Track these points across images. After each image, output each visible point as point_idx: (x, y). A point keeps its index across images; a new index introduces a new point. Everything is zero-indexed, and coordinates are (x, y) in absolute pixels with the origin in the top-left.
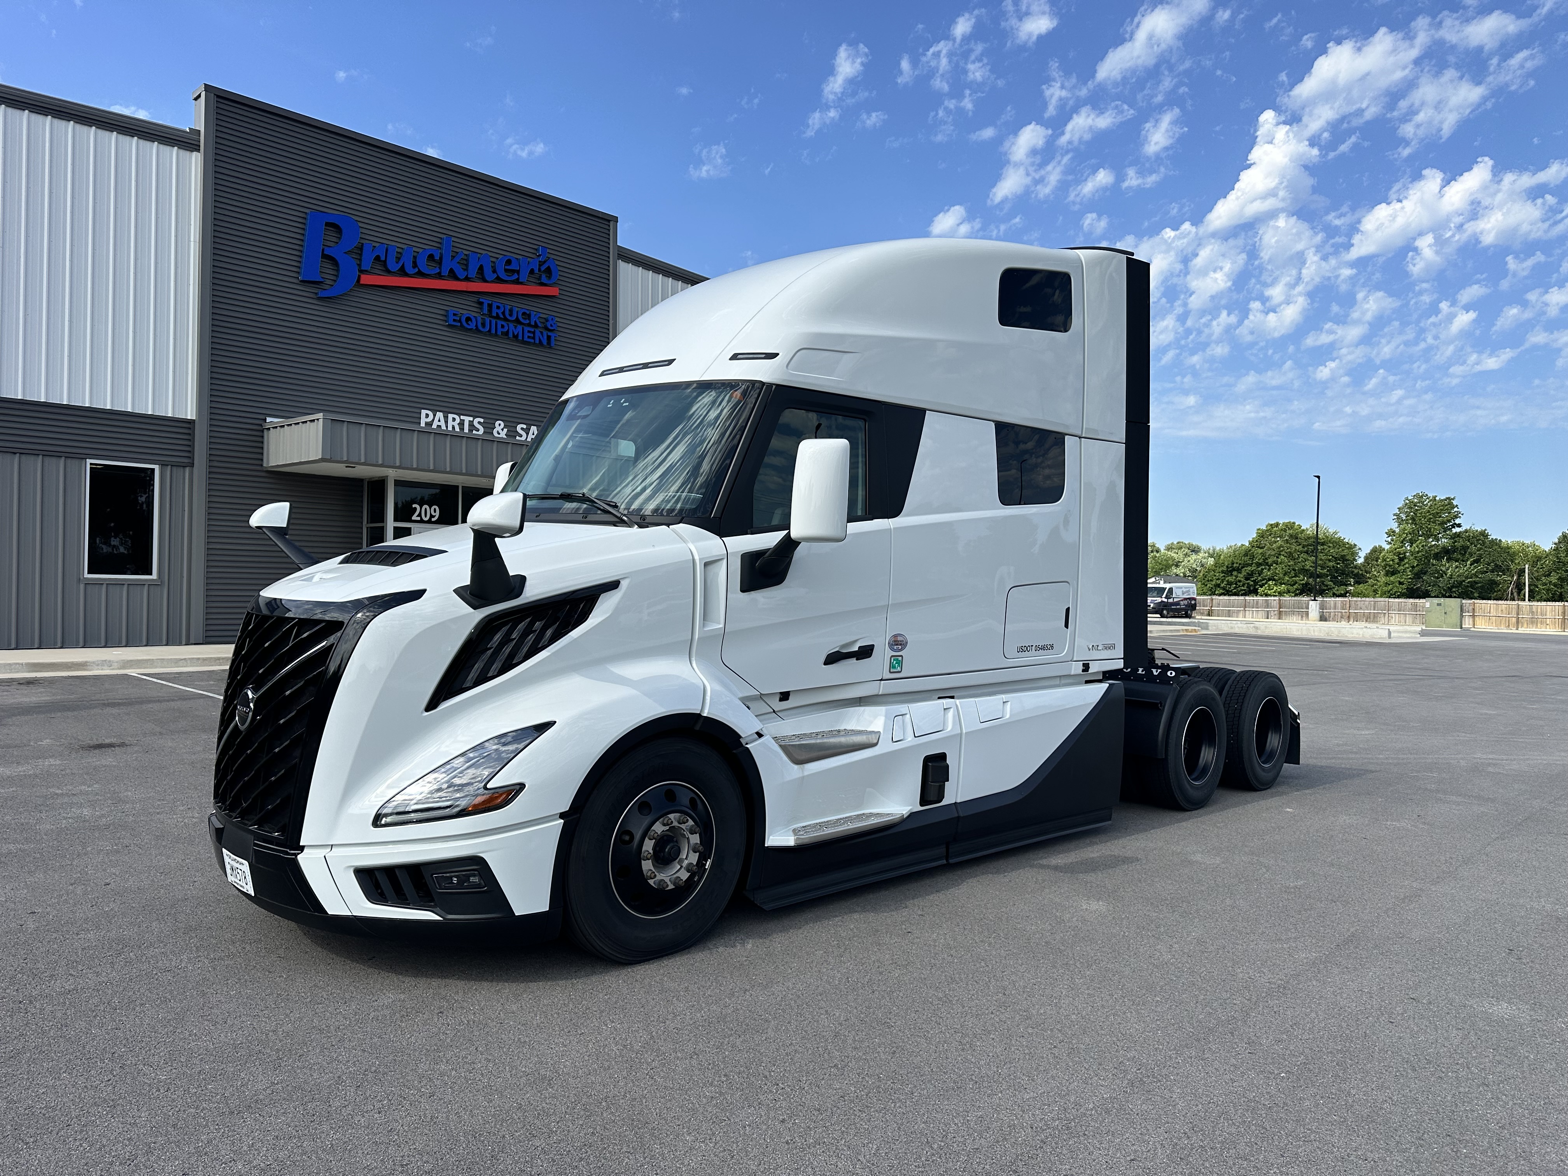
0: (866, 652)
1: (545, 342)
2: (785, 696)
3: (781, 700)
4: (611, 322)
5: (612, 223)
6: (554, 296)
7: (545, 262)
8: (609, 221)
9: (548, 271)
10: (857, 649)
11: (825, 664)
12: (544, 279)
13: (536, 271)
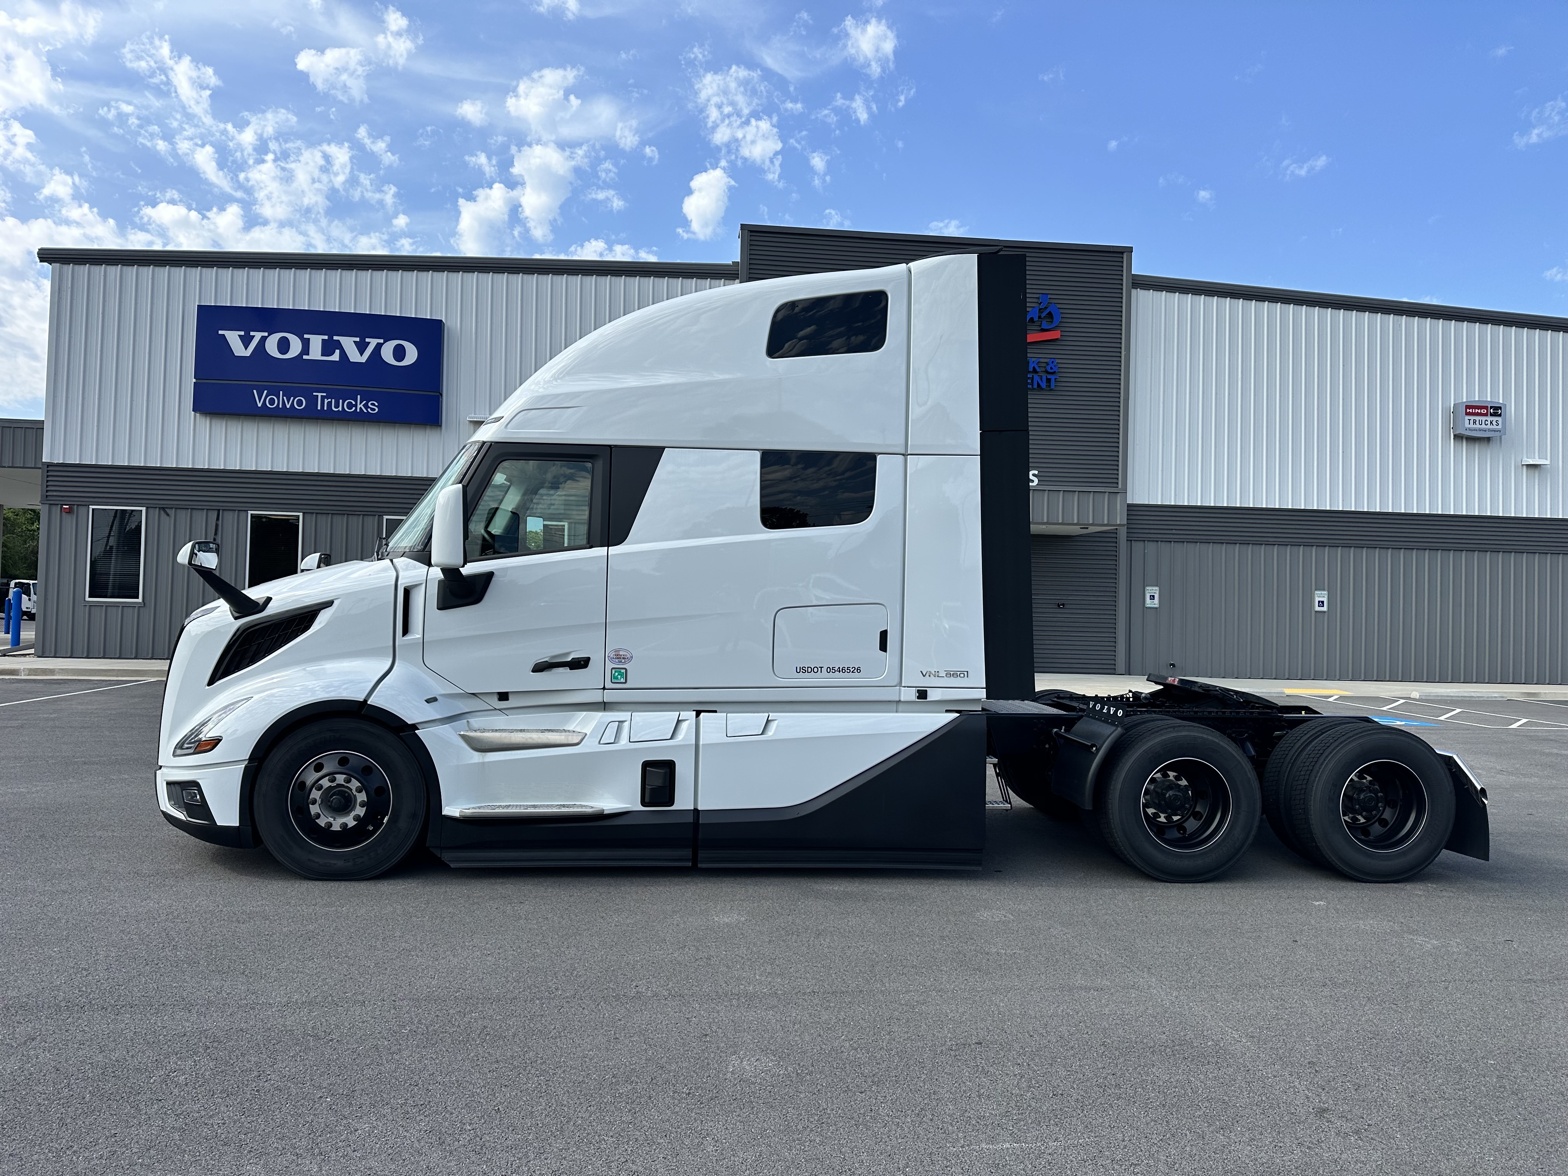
0: (581, 664)
1: (1044, 385)
2: (503, 696)
3: (500, 699)
4: (1123, 353)
5: (1125, 256)
6: (1057, 339)
7: (1046, 308)
8: (1122, 253)
9: (1050, 315)
10: (569, 659)
11: (533, 671)
12: (1045, 325)
13: (1036, 319)
